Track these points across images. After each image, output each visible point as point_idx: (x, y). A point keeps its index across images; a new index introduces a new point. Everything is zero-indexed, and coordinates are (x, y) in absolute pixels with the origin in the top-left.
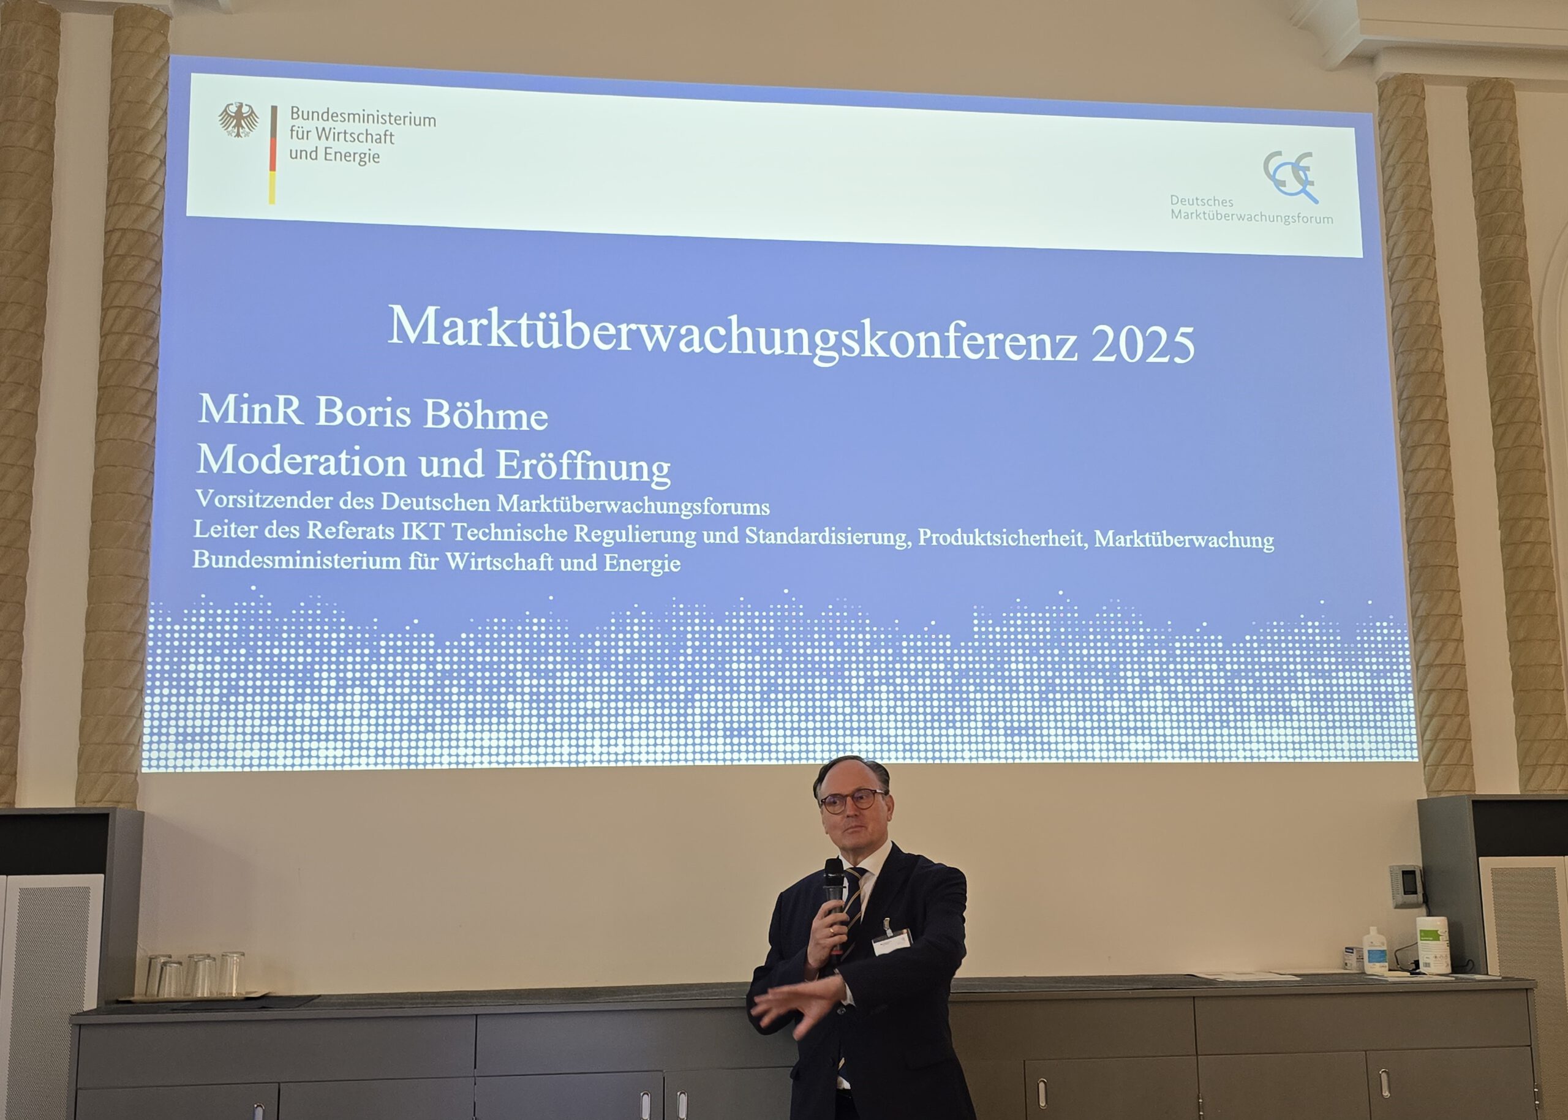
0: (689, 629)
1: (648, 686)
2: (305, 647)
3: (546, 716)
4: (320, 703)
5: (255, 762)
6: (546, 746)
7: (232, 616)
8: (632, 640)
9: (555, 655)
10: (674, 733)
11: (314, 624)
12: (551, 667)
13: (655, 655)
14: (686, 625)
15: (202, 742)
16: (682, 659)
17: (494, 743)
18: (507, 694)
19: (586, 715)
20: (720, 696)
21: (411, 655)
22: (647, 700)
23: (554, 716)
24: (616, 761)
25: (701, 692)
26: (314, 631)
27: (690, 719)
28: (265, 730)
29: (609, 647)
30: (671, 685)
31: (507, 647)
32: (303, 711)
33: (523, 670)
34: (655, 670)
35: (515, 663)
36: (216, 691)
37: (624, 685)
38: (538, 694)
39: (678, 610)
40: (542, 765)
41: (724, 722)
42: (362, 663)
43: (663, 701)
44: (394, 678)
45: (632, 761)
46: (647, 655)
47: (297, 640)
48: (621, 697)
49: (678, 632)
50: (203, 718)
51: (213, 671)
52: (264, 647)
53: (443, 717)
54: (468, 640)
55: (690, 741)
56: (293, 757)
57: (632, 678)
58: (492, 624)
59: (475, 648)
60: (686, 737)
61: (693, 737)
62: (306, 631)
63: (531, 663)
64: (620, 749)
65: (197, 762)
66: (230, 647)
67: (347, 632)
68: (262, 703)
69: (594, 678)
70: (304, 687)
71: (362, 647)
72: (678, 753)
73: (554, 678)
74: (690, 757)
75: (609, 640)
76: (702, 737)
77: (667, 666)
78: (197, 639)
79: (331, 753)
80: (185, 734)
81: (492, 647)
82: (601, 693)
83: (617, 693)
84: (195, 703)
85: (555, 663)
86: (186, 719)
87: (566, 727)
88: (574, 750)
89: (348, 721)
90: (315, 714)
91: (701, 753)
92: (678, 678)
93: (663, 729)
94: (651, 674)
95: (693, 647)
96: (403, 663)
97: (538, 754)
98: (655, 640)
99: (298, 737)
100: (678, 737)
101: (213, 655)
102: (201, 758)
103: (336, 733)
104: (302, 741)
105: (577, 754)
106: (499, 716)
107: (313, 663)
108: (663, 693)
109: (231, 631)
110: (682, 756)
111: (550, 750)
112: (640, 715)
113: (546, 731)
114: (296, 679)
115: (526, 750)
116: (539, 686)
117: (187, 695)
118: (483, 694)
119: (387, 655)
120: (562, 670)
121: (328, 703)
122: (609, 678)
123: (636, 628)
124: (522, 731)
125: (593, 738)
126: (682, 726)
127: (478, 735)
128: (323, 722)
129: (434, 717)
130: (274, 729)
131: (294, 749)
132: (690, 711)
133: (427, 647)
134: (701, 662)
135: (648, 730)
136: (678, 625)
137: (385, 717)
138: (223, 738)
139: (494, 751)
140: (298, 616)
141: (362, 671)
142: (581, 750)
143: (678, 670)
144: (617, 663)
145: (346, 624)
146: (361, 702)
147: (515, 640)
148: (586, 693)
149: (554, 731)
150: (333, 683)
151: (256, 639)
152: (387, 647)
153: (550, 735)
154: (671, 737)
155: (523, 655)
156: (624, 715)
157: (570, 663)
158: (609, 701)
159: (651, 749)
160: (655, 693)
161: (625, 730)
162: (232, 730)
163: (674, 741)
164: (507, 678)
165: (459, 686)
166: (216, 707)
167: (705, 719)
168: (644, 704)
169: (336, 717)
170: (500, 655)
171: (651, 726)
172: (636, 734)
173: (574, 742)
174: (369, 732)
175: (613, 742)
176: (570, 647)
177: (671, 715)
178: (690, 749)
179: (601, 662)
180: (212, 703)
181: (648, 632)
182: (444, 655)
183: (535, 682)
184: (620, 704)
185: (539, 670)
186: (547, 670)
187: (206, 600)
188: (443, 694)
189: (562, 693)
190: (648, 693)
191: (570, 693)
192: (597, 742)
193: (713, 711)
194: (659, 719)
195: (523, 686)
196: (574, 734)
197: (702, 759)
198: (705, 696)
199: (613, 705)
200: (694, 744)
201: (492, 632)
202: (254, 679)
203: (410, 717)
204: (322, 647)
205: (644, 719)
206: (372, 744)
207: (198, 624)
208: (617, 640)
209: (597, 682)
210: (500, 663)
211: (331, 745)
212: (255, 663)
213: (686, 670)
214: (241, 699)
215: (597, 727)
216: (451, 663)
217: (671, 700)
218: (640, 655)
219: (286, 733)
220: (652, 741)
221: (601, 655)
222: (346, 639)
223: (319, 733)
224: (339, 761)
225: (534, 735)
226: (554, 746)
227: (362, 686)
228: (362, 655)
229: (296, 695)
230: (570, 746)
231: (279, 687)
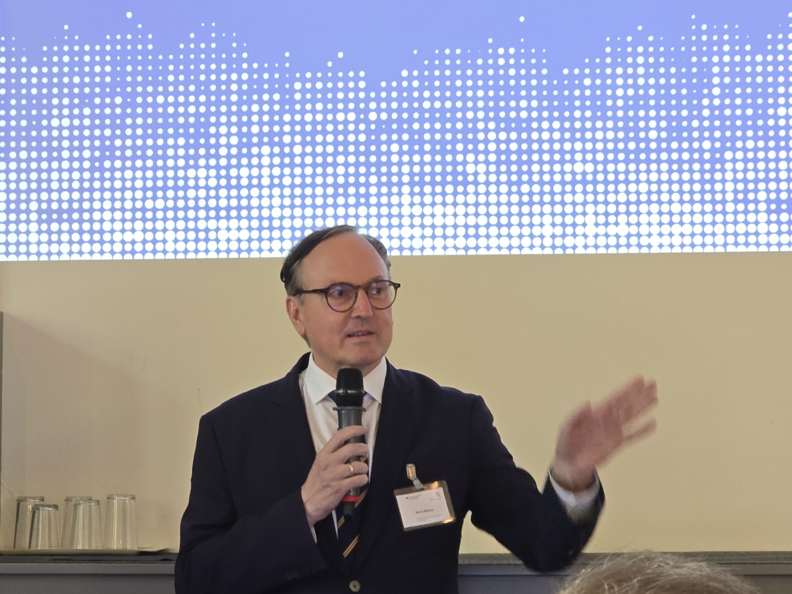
0: (716, 59)
1: (659, 140)
2: (197, 94)
3: (519, 183)
4: (218, 167)
5: (139, 247)
6: (521, 225)
7: (103, 53)
8: (635, 76)
9: (529, 98)
10: (697, 207)
11: (208, 62)
12: (524, 115)
13: (668, 97)
14: (710, 54)
15: (70, 221)
16: (706, 102)
17: (450, 221)
18: (465, 152)
19: (573, 183)
20: (761, 155)
21: (335, 101)
22: (659, 161)
23: (531, 183)
24: (618, 246)
25: (734, 149)
26: (208, 72)
27: (718, 187)
28: (149, 204)
29: (604, 87)
30: (691, 140)
31: (464, 88)
32: (197, 178)
33: (486, 120)
34: (669, 118)
35: (475, 109)
36: (87, 154)
37: (626, 140)
38: (508, 152)
39: (700, 33)
40: (515, 252)
41: (768, 191)
42: (271, 113)
43: (680, 162)
44: (314, 133)
45: (639, 246)
46: (657, 97)
47: (186, 84)
48: (621, 156)
49: (699, 64)
50: (71, 190)
51: (81, 128)
52: (145, 94)
53: (379, 185)
54: (410, 78)
55: (719, 218)
56: (186, 241)
57: (637, 130)
58: (442, 57)
59: (421, 89)
60: (714, 213)
61: (724, 213)
62: (198, 72)
63: (497, 109)
64: (623, 230)
65: (65, 248)
66: (102, 95)
67: (250, 71)
68: (144, 169)
69: (583, 130)
70: (197, 146)
71: (271, 92)
72: (703, 234)
73: (529, 130)
74: (720, 240)
75: (604, 77)
76: (736, 213)
77: (685, 113)
78: (61, 85)
79: (234, 235)
80: (49, 211)
81: (443, 88)
82: (594, 151)
83: (616, 151)
84: (60, 170)
85: (529, 109)
86: (49, 191)
87: (547, 198)
88: (559, 231)
89: (255, 192)
90: (213, 183)
91: (736, 234)
92: (701, 129)
93: (682, 202)
94: (663, 124)
95: (722, 85)
96: (325, 112)
97: (510, 236)
98: (668, 76)
99: (191, 214)
100: (703, 213)
101: (81, 107)
102: (71, 242)
103: (239, 208)
104: (196, 219)
105: (564, 236)
106: (455, 183)
107: (208, 114)
108: (680, 150)
109: (103, 74)
110: (709, 240)
111: (526, 231)
112: (649, 182)
113: (520, 204)
114: (187, 136)
115: (493, 231)
116: (508, 141)
117: (50, 160)
118: (433, 153)
119: (303, 102)
120: (540, 119)
121: (228, 167)
122: (605, 129)
123: (640, 60)
124: (487, 204)
125: (584, 214)
126: (708, 197)
127: (428, 210)
128: (223, 193)
129: (367, 185)
130: (160, 204)
131: (186, 230)
132: (718, 176)
133: (357, 90)
134: (733, 107)
135: (660, 202)
136: (699, 54)
137: (303, 186)
138: (97, 216)
139: (450, 232)
140: (187, 52)
141: (271, 123)
142: (569, 230)
143: (701, 119)
144: (615, 108)
145: (249, 61)
146: (271, 166)
147: (475, 78)
148: (573, 152)
149: (531, 203)
150: (234, 140)
151: (134, 84)
152: (303, 91)
153: (526, 209)
154: (692, 213)
155: (486, 99)
156: (627, 182)
157: (551, 109)
158: (605, 162)
159: (666, 229)
160: (669, 151)
161: (628, 203)
162: (107, 205)
163: (698, 218)
164: (465, 131)
165: (400, 142)
166: (87, 175)
167: (741, 186)
168: (654, 167)
169: (239, 187)
170: (454, 99)
171: (665, 197)
172: (644, 208)
173: (558, 220)
174: (282, 207)
175: (612, 219)
176: (550, 87)
177: (692, 182)
178: (719, 229)
179: (593, 108)
180: (81, 170)
181: (657, 65)
182: (378, 100)
183: (503, 136)
184: (621, 167)
185: (507, 120)
186: (518, 120)
187: (70, 33)
188: (378, 153)
189: (541, 152)
190: (659, 151)
191: (551, 152)
192: (590, 219)
193: (751, 176)
194: (676, 187)
195: (486, 141)
196: (558, 209)
197: (736, 244)
198: (740, 155)
199: (611, 167)
200: (725, 223)
201: (442, 68)
202: (134, 137)
203: (336, 185)
204: (218, 93)
205: (654, 187)
206: (287, 223)
207: (61, 64)
208: (614, 76)
209: (588, 135)
210: (454, 110)
211: (234, 223)
212: (134, 116)
213: (712, 118)
214: (118, 164)
215: (590, 198)
216: (389, 111)
217: (691, 161)
218: (647, 98)
219: (176, 209)
220: (666, 219)
221: (593, 98)
222: (250, 81)
223: (218, 209)
224: (244, 246)
225: (504, 209)
226: (531, 225)
227: (271, 144)
228: (271, 102)
229: (187, 157)
230: (553, 225)
231: (165, 147)
